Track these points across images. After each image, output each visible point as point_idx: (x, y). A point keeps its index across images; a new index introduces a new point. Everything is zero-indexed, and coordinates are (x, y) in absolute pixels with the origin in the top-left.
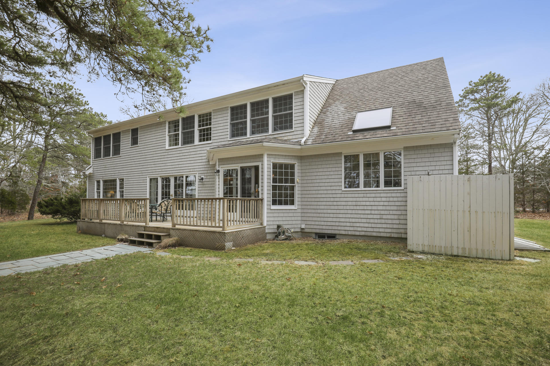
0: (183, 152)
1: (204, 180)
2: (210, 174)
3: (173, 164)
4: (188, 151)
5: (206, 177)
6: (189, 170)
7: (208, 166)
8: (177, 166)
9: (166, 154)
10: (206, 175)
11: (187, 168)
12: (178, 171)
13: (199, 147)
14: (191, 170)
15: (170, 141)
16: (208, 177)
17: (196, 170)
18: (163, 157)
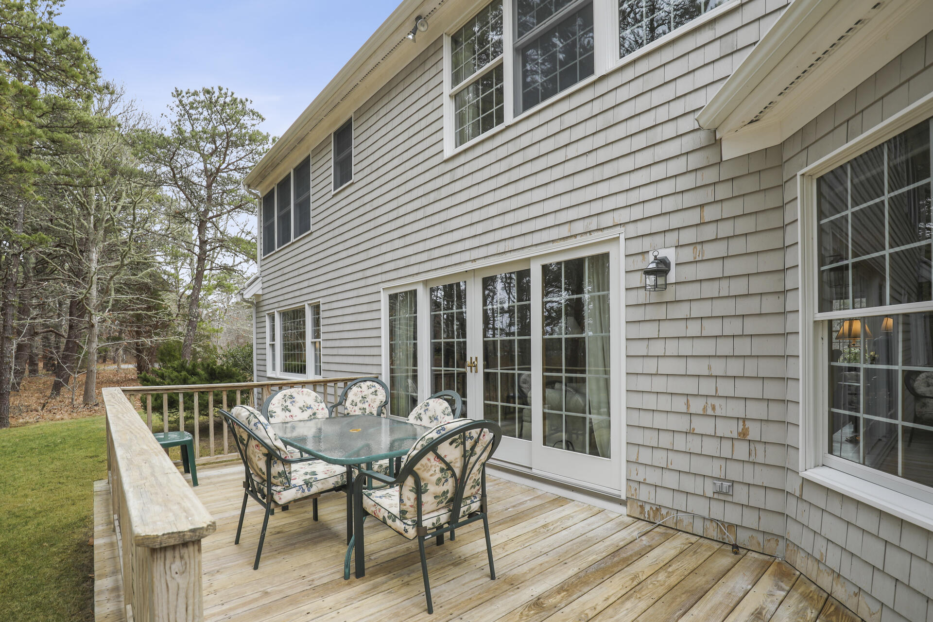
0: (525, 141)
1: (672, 277)
2: (726, 229)
3: (476, 216)
4: (555, 127)
5: (687, 254)
6: (564, 231)
7: (710, 176)
8: (496, 223)
9: (447, 179)
10: (688, 236)
11: (550, 221)
12: (502, 247)
13: (629, 74)
14: (579, 227)
15: (460, 120)
16: (710, 251)
17: (607, 220)
18: (432, 197)
